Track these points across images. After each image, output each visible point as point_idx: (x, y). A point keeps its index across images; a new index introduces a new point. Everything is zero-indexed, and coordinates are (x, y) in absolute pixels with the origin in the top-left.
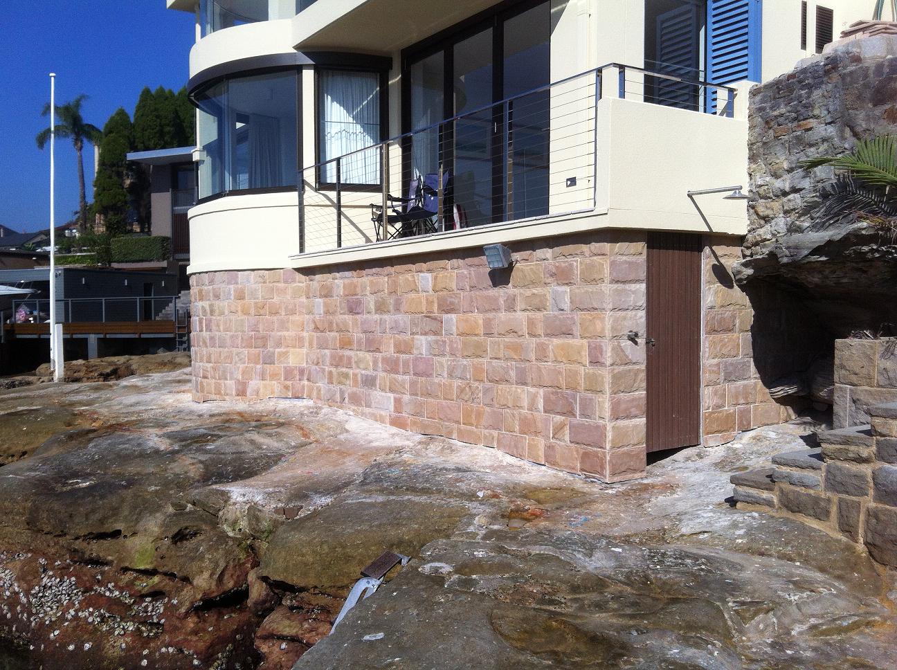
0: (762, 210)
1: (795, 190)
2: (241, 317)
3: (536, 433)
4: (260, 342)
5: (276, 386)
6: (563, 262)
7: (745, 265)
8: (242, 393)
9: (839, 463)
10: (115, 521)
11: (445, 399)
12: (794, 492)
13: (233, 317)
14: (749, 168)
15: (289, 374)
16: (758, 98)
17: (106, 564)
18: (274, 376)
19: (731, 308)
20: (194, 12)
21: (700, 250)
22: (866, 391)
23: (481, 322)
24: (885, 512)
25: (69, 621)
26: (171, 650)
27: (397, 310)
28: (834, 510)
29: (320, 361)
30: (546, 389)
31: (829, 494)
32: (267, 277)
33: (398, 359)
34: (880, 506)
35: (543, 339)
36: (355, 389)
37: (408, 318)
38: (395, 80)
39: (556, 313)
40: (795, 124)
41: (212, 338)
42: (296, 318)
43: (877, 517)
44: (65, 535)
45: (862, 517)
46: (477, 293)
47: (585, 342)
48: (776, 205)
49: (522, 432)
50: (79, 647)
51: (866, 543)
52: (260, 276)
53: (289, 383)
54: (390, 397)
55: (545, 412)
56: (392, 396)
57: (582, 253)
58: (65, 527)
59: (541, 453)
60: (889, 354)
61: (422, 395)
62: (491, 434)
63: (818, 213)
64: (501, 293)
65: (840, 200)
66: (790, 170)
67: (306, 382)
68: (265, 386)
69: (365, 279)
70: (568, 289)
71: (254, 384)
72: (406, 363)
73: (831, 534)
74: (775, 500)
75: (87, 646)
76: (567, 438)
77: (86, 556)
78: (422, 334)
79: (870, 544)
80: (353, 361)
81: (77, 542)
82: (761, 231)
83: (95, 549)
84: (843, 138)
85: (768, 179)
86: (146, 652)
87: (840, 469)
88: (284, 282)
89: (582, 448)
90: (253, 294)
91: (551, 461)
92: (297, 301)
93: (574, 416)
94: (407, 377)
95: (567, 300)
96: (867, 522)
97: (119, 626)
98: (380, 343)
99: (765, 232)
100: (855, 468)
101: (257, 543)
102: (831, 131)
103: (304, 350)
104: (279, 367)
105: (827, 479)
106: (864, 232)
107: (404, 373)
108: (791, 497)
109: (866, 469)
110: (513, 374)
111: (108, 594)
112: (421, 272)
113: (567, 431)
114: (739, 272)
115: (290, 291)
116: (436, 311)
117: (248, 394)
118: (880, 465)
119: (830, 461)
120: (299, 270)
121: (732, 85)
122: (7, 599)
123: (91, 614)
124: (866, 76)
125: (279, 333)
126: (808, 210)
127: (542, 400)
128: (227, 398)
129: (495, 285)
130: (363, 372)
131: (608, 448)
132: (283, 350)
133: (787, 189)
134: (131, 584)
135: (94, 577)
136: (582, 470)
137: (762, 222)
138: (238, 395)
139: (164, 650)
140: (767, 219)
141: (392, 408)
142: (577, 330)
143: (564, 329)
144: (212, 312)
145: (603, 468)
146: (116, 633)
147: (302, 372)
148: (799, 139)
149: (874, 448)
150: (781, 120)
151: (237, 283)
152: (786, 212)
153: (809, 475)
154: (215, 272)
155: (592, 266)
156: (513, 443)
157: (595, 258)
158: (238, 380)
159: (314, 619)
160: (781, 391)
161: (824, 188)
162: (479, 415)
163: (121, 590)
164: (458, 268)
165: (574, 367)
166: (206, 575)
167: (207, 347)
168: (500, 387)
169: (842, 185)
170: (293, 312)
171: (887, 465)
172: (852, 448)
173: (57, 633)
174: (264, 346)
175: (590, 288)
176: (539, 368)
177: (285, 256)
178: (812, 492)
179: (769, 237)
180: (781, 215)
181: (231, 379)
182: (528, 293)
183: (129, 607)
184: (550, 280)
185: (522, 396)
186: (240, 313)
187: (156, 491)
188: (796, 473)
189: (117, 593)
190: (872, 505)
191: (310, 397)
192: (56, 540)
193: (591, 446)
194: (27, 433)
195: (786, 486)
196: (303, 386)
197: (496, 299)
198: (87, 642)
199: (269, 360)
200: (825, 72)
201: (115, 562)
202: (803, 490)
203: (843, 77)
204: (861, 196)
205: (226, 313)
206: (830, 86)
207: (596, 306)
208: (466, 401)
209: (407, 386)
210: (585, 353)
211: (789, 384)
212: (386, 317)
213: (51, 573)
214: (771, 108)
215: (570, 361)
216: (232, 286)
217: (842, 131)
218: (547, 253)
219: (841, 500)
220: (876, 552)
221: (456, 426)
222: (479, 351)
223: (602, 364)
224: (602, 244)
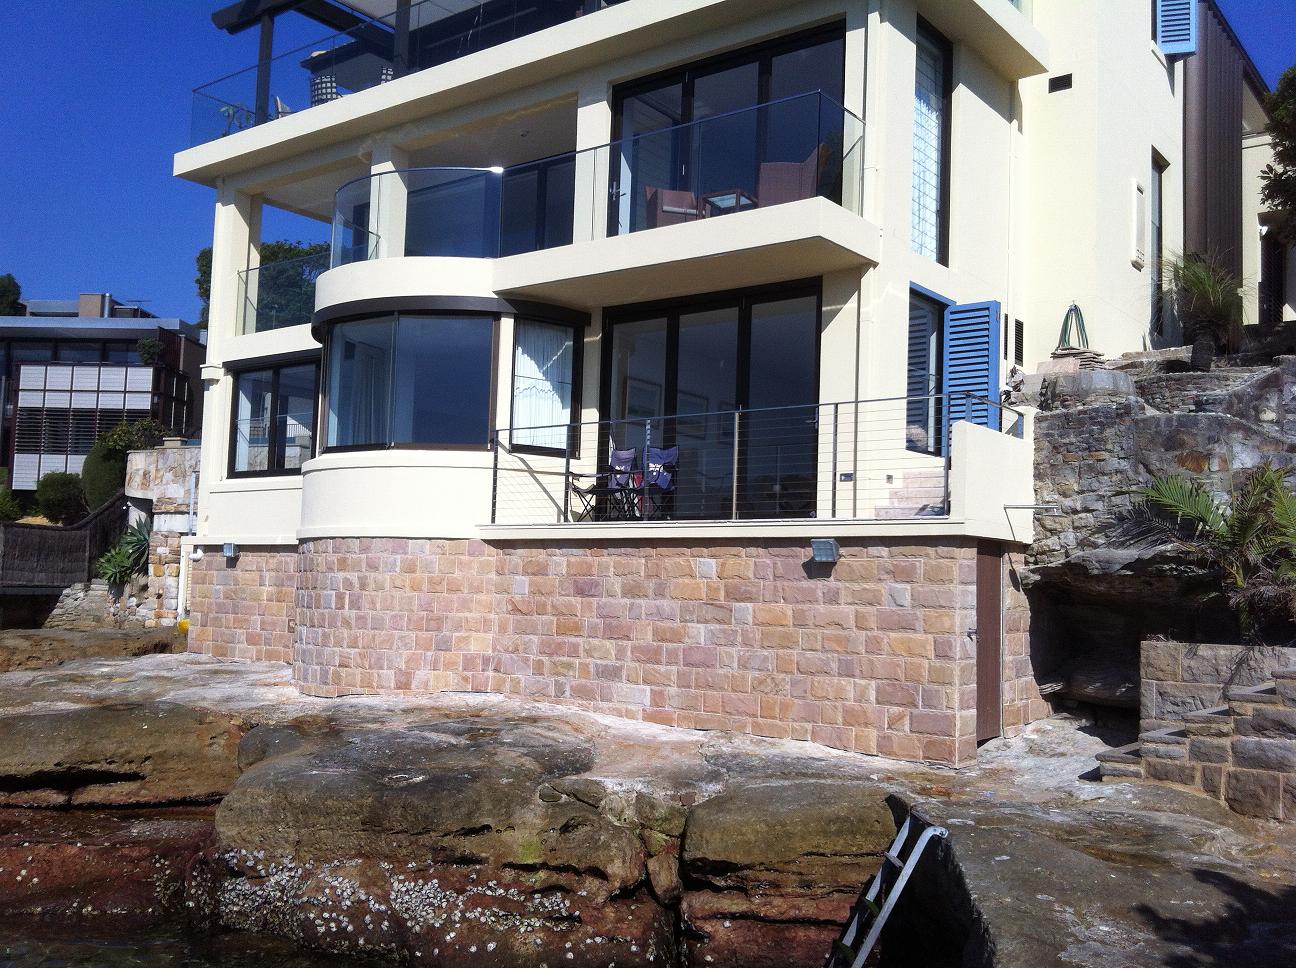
0: (1049, 523)
1: (1087, 510)
2: (409, 593)
3: (866, 725)
4: (433, 624)
5: (452, 678)
6: (902, 561)
7: (1033, 571)
8: (404, 685)
9: (1202, 738)
10: (481, 815)
11: (734, 691)
12: (1161, 763)
13: (397, 594)
14: (1035, 485)
15: (469, 663)
16: (1044, 425)
17: (480, 861)
18: (449, 666)
19: (1019, 609)
20: (215, 187)
21: (1001, 555)
22: (1172, 685)
23: (790, 613)
24: (1242, 773)
25: (459, 922)
26: (598, 940)
27: (660, 593)
28: (1198, 775)
29: (521, 648)
30: (879, 681)
31: (1193, 763)
32: (447, 548)
33: (660, 647)
34: (1239, 769)
35: (876, 633)
36: (583, 681)
37: (676, 605)
38: (593, 339)
39: (894, 609)
40: (1087, 453)
41: (359, 618)
42: (482, 597)
43: (1238, 780)
44: (428, 832)
45: (1223, 779)
46: (785, 584)
47: (930, 637)
48: (1066, 521)
49: (846, 723)
50: (482, 948)
51: (1226, 800)
52: (438, 547)
53: (469, 674)
54: (644, 690)
55: (878, 702)
56: (648, 688)
57: (927, 555)
58: (432, 823)
59: (873, 744)
60: (1192, 654)
61: (698, 687)
62: (802, 727)
63: (1115, 533)
64: (819, 585)
65: (1138, 524)
66: (1081, 492)
67: (491, 673)
68: (437, 678)
69: (605, 559)
70: (908, 586)
71: (422, 674)
72: (672, 654)
73: (1196, 794)
74: (1142, 771)
75: (491, 946)
76: (907, 728)
77: (458, 854)
78: (698, 622)
79: (1231, 799)
80: (581, 649)
81: (446, 839)
82: (1049, 542)
83: (468, 845)
84: (1137, 472)
85: (1056, 497)
86: (568, 945)
87: (1203, 743)
88: (469, 555)
89: (925, 738)
90: (428, 567)
91: (885, 749)
92: (485, 577)
93: (916, 706)
94: (674, 668)
95: (908, 597)
96: (1229, 783)
97: (522, 923)
98: (630, 629)
99: (1052, 542)
100: (1216, 741)
101: (647, 832)
102: (1124, 465)
103: (490, 636)
104: (457, 655)
105: (1191, 751)
106: (1168, 554)
107: (669, 663)
108: (1159, 767)
109: (1226, 742)
110: (834, 666)
111: (489, 893)
112: (702, 557)
113: (907, 721)
114: (1027, 577)
115: (475, 566)
116: (722, 598)
117: (413, 686)
118: (1237, 737)
119: (1193, 737)
120: (489, 542)
121: (1020, 409)
122: (347, 910)
123: (482, 914)
124: (1158, 425)
125: (461, 615)
126: (1102, 528)
127: (874, 692)
128: (381, 691)
129: (811, 576)
130: (599, 662)
131: (957, 735)
132: (463, 634)
133: (1079, 508)
134: (516, 883)
135: (467, 876)
136: (925, 758)
137: (1049, 534)
138: (399, 688)
139: (589, 941)
140: (1053, 532)
141: (647, 701)
142: (919, 625)
143: (904, 624)
144: (363, 586)
145: (951, 754)
146: (522, 930)
147: (486, 661)
148: (1091, 468)
149: (1232, 725)
150: (1072, 448)
151: (406, 553)
152: (1076, 528)
153: (1174, 749)
154: (373, 538)
155: (939, 568)
156: (834, 735)
157: (942, 560)
158: (401, 670)
159: (761, 895)
160: (1050, 688)
161: (1120, 512)
162: (784, 707)
163: (507, 888)
164: (758, 556)
165: (917, 660)
166: (618, 863)
167: (351, 628)
168: (816, 679)
169: (1138, 512)
170: (479, 590)
171: (1243, 738)
172: (1213, 726)
173: (452, 935)
174: (439, 629)
175: (936, 588)
176: (871, 662)
177: (472, 524)
178: (1177, 762)
179: (1058, 548)
180: (1071, 530)
181: (389, 668)
182: (856, 587)
183: (522, 905)
184: (885, 576)
185: (848, 688)
186: (407, 589)
187: (510, 784)
188: (1162, 748)
189: (502, 891)
190: (1232, 769)
191: (498, 691)
192: (413, 838)
193: (937, 734)
194: (150, 733)
195: (1153, 760)
196: (488, 678)
197: (813, 591)
198: (490, 941)
199: (444, 646)
200: (1118, 414)
201: (491, 858)
202: (1169, 761)
203: (1136, 422)
204: (1156, 522)
205: (387, 588)
206: (1123, 428)
207: (944, 605)
208: (766, 694)
209: (674, 678)
210: (931, 647)
211: (1055, 681)
212: (642, 602)
213: (401, 877)
214: (1061, 436)
215: (911, 654)
216: (398, 557)
217: (1136, 466)
218: (884, 551)
219: (1204, 768)
220: (1236, 806)
221: (750, 719)
222: (787, 642)
223: (951, 658)
224: (950, 548)
